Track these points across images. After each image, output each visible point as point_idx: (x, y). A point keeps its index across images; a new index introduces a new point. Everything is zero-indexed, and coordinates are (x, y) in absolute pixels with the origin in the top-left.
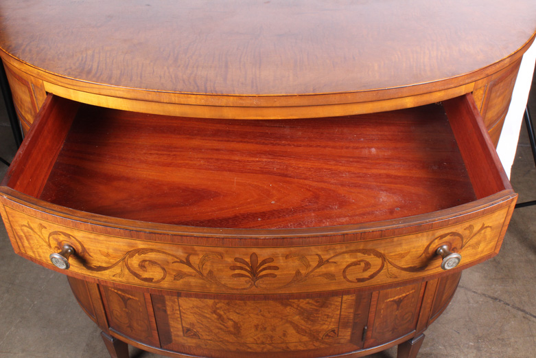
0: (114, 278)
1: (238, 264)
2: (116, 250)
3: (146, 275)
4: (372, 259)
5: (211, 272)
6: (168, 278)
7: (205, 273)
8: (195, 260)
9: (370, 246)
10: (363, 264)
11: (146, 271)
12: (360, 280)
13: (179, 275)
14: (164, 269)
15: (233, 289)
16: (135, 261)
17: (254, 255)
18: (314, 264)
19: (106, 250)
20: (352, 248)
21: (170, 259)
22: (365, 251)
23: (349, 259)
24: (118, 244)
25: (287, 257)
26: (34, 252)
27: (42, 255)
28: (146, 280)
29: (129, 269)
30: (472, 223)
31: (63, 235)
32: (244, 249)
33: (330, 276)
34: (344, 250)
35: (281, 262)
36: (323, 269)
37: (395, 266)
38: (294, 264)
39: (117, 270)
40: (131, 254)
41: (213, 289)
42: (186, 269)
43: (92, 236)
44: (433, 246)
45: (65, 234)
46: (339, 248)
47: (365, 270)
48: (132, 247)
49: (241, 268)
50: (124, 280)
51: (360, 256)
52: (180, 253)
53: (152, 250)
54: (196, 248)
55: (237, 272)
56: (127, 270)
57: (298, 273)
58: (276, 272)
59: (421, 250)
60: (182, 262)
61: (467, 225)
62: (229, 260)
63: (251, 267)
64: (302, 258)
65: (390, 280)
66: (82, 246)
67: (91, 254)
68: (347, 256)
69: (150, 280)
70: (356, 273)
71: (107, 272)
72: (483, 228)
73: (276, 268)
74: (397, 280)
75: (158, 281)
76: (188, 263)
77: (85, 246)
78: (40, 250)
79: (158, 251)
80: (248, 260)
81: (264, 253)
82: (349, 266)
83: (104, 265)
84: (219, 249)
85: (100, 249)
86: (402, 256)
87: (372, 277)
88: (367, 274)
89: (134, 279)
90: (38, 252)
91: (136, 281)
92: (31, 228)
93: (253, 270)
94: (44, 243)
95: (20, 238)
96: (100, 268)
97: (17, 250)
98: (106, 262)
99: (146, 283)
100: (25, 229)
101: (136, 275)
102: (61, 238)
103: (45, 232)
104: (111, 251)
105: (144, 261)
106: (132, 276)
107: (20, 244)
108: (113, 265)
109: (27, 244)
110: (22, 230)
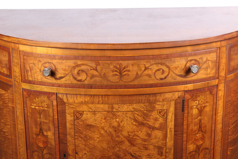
0: (66, 82)
1: (115, 69)
2: (69, 66)
3: (79, 78)
4: (164, 68)
5: (105, 74)
6: (88, 79)
7: (102, 74)
8: (99, 68)
9: (163, 61)
10: (161, 70)
11: (79, 76)
12: (161, 79)
13: (93, 76)
14: (87, 74)
15: (113, 82)
16: (76, 72)
17: (120, 64)
18: (143, 69)
19: (64, 68)
20: (157, 62)
21: (89, 68)
22: (161, 64)
23: (155, 68)
24: (70, 63)
25: (133, 65)
26: (32, 77)
27: (36, 77)
28: (79, 81)
29: (73, 76)
30: (202, 56)
31: (48, 64)
32: (117, 62)
33: (149, 76)
34: (154, 63)
35: (130, 68)
36: (146, 72)
37: (174, 73)
38: (136, 68)
39: (67, 77)
40: (74, 68)
41: (105, 83)
42: (95, 73)
43: (60, 61)
44: (188, 65)
45: (48, 62)
46: (152, 62)
47: (162, 74)
48: (76, 64)
49: (116, 71)
50: (69, 82)
51: (160, 66)
52: (94, 65)
53: (83, 64)
54: (100, 62)
55: (115, 73)
56: (72, 77)
57: (137, 73)
58: (129, 73)
59: (183, 67)
60: (94, 69)
61: (200, 57)
62: (112, 67)
63: (120, 71)
64: (139, 65)
65: (173, 81)
66: (55, 67)
67: (58, 71)
68: (155, 66)
69: (80, 81)
70: (159, 75)
71: (63, 79)
72: (207, 60)
73: (129, 71)
74: (175, 81)
75: (84, 81)
76: (96, 70)
77: (56, 67)
79: (85, 65)
80: (118, 67)
81: (124, 63)
82: (156, 71)
83: (63, 76)
84: (108, 62)
85: (62, 67)
86: (176, 68)
87: (165, 78)
88: (163, 76)
89: (74, 81)
90: (34, 76)
91: (75, 82)
92: (34, 64)
93: (121, 72)
94: (38, 70)
95: (27, 71)
96: (61, 78)
97: (23, 79)
98: (64, 74)
99: (79, 83)
100: (31, 65)
101: (75, 78)
102: (47, 65)
103: (40, 64)
104: (67, 67)
105: (79, 70)
106: (74, 80)
107: (26, 75)
108: (66, 75)
109: (29, 74)
110: (29, 66)
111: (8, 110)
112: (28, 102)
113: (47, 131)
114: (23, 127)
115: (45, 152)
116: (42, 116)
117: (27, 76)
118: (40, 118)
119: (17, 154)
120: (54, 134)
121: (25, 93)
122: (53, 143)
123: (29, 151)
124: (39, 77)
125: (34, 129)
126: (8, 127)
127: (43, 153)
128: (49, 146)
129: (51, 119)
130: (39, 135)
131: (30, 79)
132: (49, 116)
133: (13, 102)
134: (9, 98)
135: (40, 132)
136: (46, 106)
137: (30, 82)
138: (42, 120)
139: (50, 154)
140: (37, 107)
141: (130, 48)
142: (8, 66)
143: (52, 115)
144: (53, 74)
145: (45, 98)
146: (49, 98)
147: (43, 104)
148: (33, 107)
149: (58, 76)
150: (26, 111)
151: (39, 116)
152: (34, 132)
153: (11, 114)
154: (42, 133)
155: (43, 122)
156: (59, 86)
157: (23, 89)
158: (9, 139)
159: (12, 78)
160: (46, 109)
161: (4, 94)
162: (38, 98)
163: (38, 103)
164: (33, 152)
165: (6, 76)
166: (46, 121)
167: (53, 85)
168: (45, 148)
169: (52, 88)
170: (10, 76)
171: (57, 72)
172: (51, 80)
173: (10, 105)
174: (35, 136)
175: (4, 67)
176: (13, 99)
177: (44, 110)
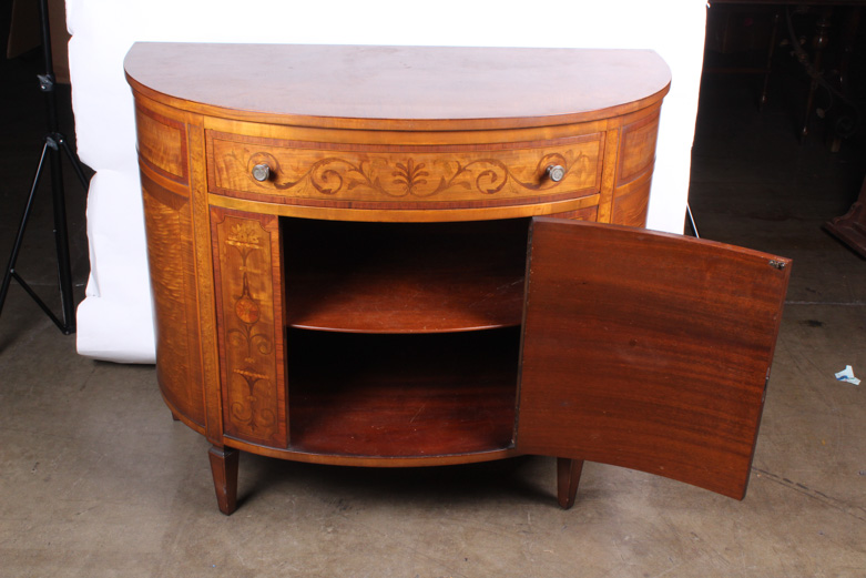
0: (298, 194)
1: (399, 170)
2: (305, 163)
3: (326, 187)
4: (496, 169)
5: (377, 178)
6: (344, 188)
7: (373, 179)
8: (366, 167)
9: (495, 156)
10: (491, 174)
11: (326, 182)
12: (490, 192)
13: (353, 184)
14: (341, 178)
15: (393, 196)
16: (319, 173)
17: (410, 160)
18: (455, 171)
19: (296, 165)
20: (483, 157)
21: (346, 167)
22: (492, 161)
23: (479, 168)
24: (308, 156)
25: (434, 162)
26: (230, 183)
27: (237, 183)
28: (324, 192)
29: (313, 181)
30: (571, 147)
31: (262, 156)
32: (403, 155)
33: (466, 184)
34: (476, 158)
35: (429, 168)
36: (461, 177)
37: (515, 180)
38: (440, 169)
39: (302, 185)
40: (316, 165)
41: (378, 197)
42: (358, 176)
43: (288, 152)
44: (544, 164)
45: (264, 154)
46: (474, 156)
47: (493, 181)
48: (319, 158)
49: (401, 174)
50: (306, 195)
51: (489, 166)
52: (356, 161)
53: (334, 159)
54: (369, 155)
55: (398, 177)
56: (311, 183)
57: (443, 179)
58: (427, 179)
59: (535, 168)
60: (356, 169)
61: (567, 148)
62: (392, 165)
63: (408, 173)
64: (446, 164)
65: (513, 195)
66: (277, 163)
67: (283, 171)
68: (478, 164)
69: (327, 192)
70: (486, 184)
71: (294, 188)
72: (581, 156)
73: (426, 174)
74: (517, 195)
75: (336, 192)
76: (361, 171)
77: (280, 163)
78: (237, 179)
79: (339, 160)
80: (405, 165)
81: (418, 158)
82: (480, 175)
83: (292, 181)
84: (385, 155)
85: (292, 164)
86: (520, 170)
87: (499, 189)
88: (493, 187)
89: (316, 192)
90: (234, 181)
91: (317, 194)
92: (234, 156)
93: (410, 176)
94: (243, 169)
95: (220, 171)
96: (289, 185)
97: (212, 187)
98: (295, 178)
99: (325, 196)
100: (228, 158)
101: (317, 187)
102: (260, 159)
103: (247, 157)
104: (301, 164)
105: (327, 171)
106: (315, 190)
107: (218, 178)
108: (300, 180)
109: (225, 176)
110: (224, 161)
111: (179, 247)
112: (221, 233)
113: (257, 291)
114: (210, 282)
115: (254, 331)
116: (248, 261)
117: (220, 180)
118: (245, 265)
119: (196, 334)
120: (273, 297)
121: (214, 215)
122: (270, 314)
123: (220, 329)
124: (244, 183)
125: (232, 287)
126: (179, 280)
127: (249, 333)
128: (262, 320)
129: (267, 267)
130: (241, 298)
131: (226, 186)
132: (263, 262)
133: (189, 232)
134: (181, 224)
135: (244, 293)
136: (257, 241)
137: (225, 193)
138: (249, 270)
139: (264, 336)
140: (239, 244)
141: (430, 128)
142: (180, 159)
143: (268, 259)
144: (273, 176)
145: (255, 226)
146: (263, 225)
147: (251, 238)
148: (231, 243)
149: (283, 181)
150: (215, 251)
151: (242, 261)
152: (233, 293)
153: (185, 256)
154: (249, 294)
155: (251, 273)
156: (285, 201)
157: (212, 207)
158: (180, 304)
159: (187, 184)
160: (257, 247)
161: (171, 215)
162: (241, 225)
163: (240, 235)
164: (230, 331)
165: (177, 179)
166: (256, 271)
167: (272, 199)
168: (253, 324)
169: (269, 206)
170: (184, 179)
171: (280, 174)
172: (270, 189)
173: (183, 237)
174: (233, 301)
175: (172, 161)
176: (190, 226)
177: (252, 250)
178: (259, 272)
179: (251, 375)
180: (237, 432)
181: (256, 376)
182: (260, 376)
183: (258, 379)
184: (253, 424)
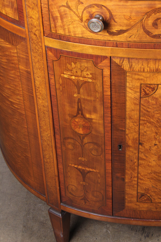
0: (130, 39)
2: (137, 13)
3: (156, 32)
11: (157, 28)
16: (150, 22)
19: (128, 14)
24: (141, 6)
26: (64, 30)
27: (72, 30)
28: (155, 36)
29: (144, 28)
31: (96, 7)
39: (134, 31)
40: (148, 14)
45: (98, 6)
48: (151, 8)
56: (142, 30)
66: (111, 14)
67: (116, 20)
71: (125, 34)
77: (113, 14)
78: (71, 26)
83: (124, 28)
85: (125, 14)
89: (146, 37)
90: (68, 28)
91: (147, 39)
92: (69, 7)
94: (77, 19)
95: (55, 19)
96: (121, 32)
97: (47, 32)
98: (127, 25)
99: (155, 40)
100: (62, 9)
101: (148, 33)
102: (94, 10)
103: (81, 8)
104: (134, 14)
105: (158, 19)
106: (145, 35)
107: (53, 25)
108: (132, 27)
109: (59, 23)
110: (59, 11)
111: (19, 74)
112: (57, 69)
113: (90, 113)
114: (47, 103)
115: (86, 140)
116: (81, 90)
117: (56, 27)
118: (79, 93)
119: (36, 137)
120: (104, 117)
121: (50, 53)
122: (101, 129)
123: (57, 137)
124: (79, 30)
125: (68, 108)
126: (19, 97)
127: (82, 142)
128: (93, 133)
129: (98, 95)
130: (76, 116)
131: (61, 32)
132: (96, 91)
133: (27, 64)
134: (18, 57)
135: (78, 113)
136: (90, 76)
137: (60, 37)
138: (83, 97)
139: (96, 144)
140: (73, 77)
142: (15, 5)
143: (100, 89)
144: (106, 25)
145: (89, 65)
146: (96, 64)
147: (85, 73)
148: (66, 76)
149: (115, 29)
150: (52, 81)
151: (76, 90)
152: (68, 113)
153: (24, 81)
154: (82, 114)
155: (84, 99)
156: (117, 45)
157: (47, 47)
158: (21, 114)
159: (24, 26)
160: (90, 80)
161: (9, 48)
162: (75, 63)
163: (75, 70)
164: (65, 139)
165: (13, 21)
166: (89, 98)
167: (105, 44)
168: (86, 135)
169: (102, 49)
170: (20, 22)
171: (113, 23)
173: (22, 67)
174: (68, 118)
175: (8, 6)
176: (28, 60)
177: (86, 82)
178: (92, 99)
179: (84, 168)
180: (71, 203)
181: (88, 169)
182: (91, 170)
183: (89, 172)
184: (85, 199)
